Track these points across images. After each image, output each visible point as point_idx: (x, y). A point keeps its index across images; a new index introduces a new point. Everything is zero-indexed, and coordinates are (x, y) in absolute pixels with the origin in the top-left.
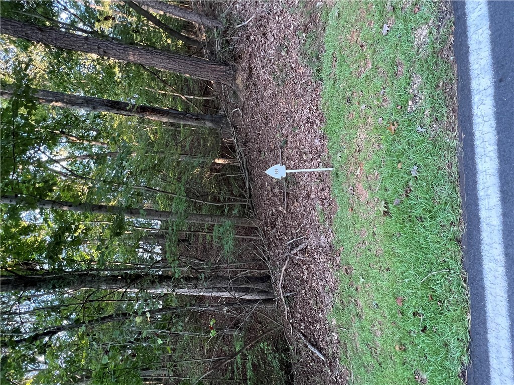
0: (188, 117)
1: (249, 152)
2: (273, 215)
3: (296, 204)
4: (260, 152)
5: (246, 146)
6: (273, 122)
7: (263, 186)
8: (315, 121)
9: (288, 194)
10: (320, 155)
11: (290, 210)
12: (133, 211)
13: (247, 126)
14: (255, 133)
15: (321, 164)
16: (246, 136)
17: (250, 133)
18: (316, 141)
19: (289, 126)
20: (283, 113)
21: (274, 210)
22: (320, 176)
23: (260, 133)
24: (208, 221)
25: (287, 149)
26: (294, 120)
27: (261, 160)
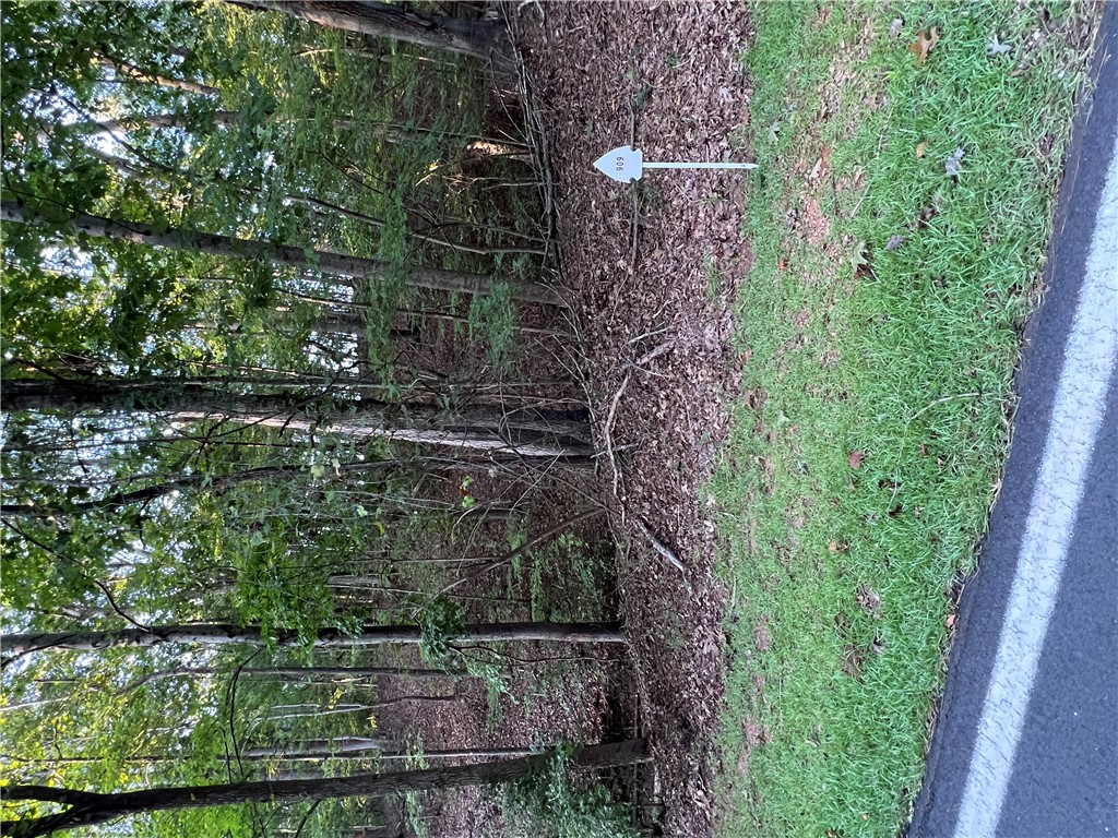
0: (408, 22)
1: (556, 121)
2: (602, 278)
3: (657, 254)
4: (583, 121)
5: (550, 104)
6: (620, 40)
7: (584, 207)
8: (727, 35)
9: (641, 228)
10: (728, 130)
11: (644, 268)
12: (291, 253)
13: (554, 48)
14: (573, 68)
15: (727, 153)
16: (552, 77)
17: (560, 70)
18: (723, 91)
19: (660, 50)
20: (649, 12)
21: (606, 268)
22: (721, 182)
23: (587, 69)
24: (459, 286)
25: (650, 114)
26: (674, 33)
27: (585, 142)
